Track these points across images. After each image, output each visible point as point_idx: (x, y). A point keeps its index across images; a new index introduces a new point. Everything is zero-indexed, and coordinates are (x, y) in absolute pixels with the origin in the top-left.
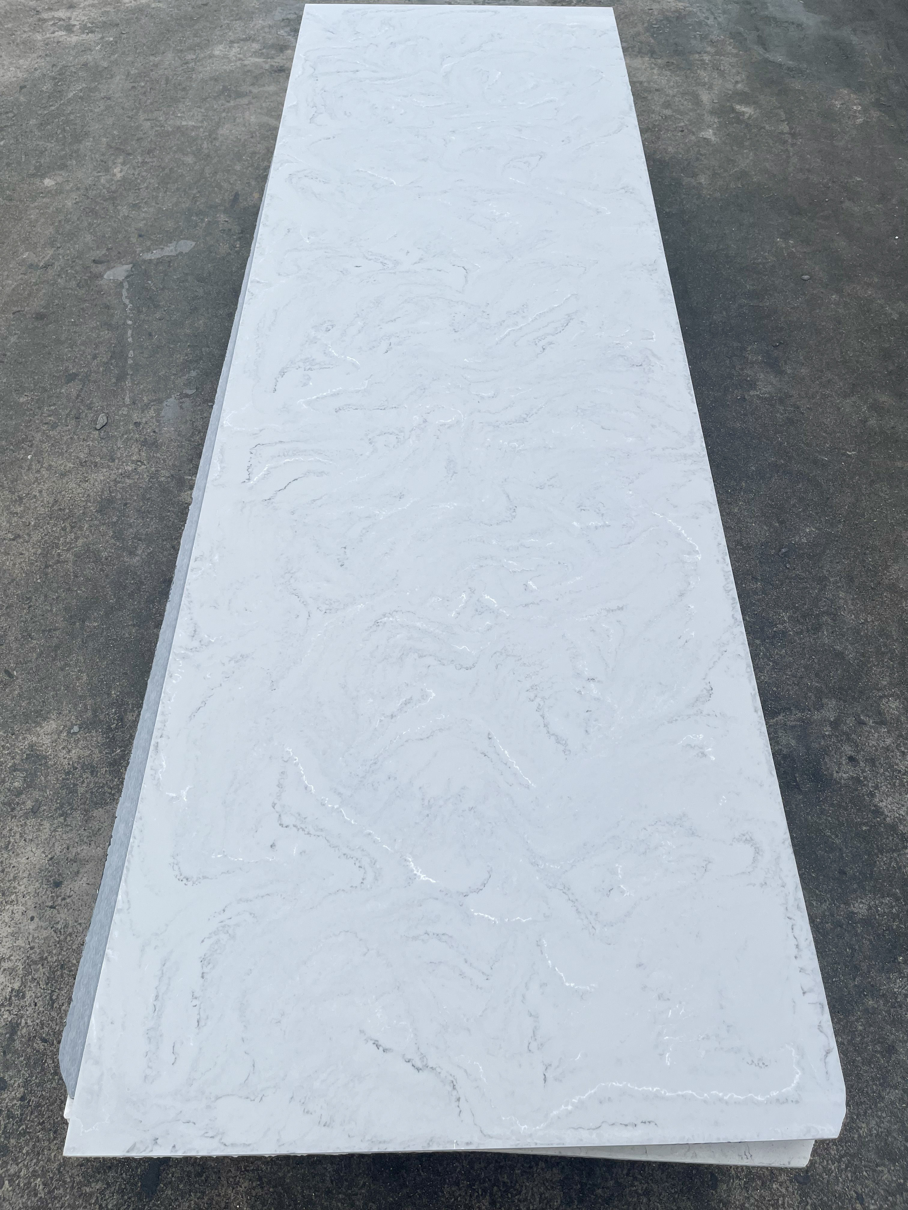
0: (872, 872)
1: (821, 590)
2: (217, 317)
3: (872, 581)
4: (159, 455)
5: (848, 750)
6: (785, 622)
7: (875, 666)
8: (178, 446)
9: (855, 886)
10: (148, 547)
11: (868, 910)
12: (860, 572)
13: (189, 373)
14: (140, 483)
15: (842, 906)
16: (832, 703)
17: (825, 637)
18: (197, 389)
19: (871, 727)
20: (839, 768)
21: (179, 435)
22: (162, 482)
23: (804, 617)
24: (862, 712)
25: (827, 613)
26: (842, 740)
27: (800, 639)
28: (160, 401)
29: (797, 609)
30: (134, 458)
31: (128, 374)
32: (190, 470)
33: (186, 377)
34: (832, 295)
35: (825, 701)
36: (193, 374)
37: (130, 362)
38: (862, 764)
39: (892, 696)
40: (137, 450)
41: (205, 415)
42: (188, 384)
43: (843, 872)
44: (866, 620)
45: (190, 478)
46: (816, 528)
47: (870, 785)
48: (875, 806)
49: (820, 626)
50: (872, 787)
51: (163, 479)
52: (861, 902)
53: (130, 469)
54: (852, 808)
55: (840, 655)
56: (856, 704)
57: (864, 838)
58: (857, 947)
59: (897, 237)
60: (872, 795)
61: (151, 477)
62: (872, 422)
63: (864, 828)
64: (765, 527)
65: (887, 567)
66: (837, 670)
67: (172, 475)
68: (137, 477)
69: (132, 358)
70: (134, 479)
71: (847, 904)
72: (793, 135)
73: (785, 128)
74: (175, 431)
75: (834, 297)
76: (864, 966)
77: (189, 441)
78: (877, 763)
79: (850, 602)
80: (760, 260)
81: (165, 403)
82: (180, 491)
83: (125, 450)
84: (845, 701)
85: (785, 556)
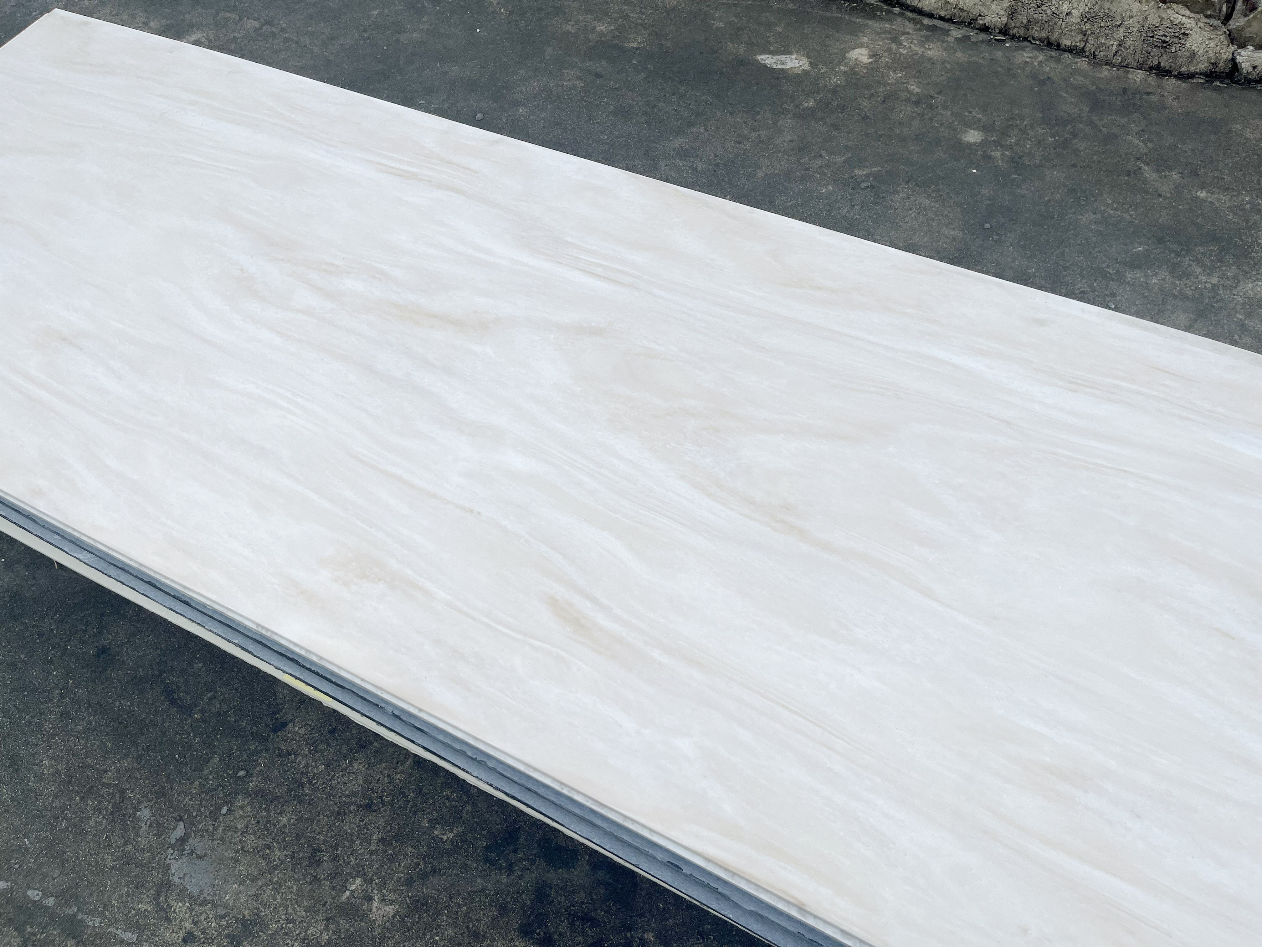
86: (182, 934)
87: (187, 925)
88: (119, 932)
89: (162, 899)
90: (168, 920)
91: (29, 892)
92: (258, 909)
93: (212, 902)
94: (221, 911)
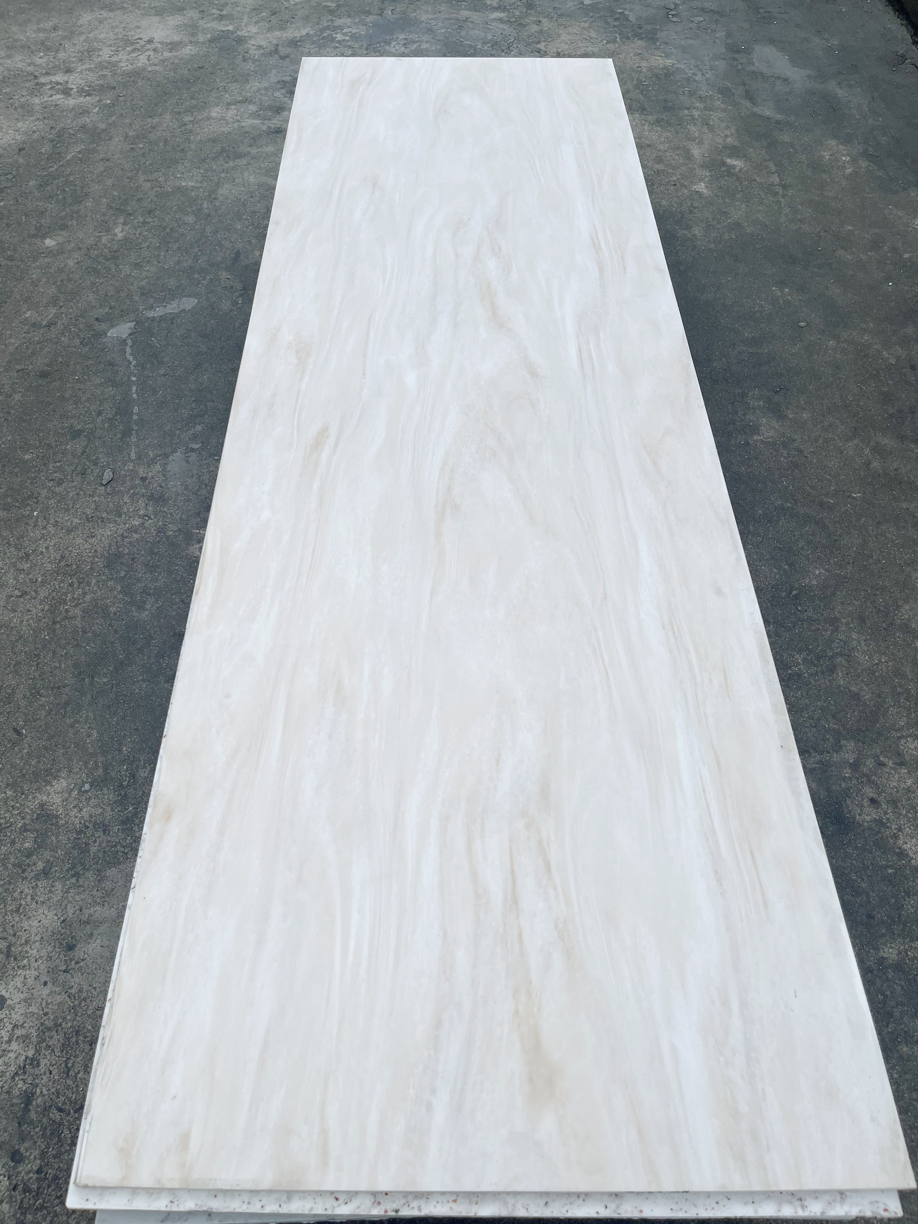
0: (900, 915)
1: (833, 632)
2: (220, 372)
3: (884, 622)
4: (165, 509)
5: (869, 792)
6: (799, 664)
7: (891, 706)
8: (185, 499)
9: (884, 931)
10: (157, 601)
11: (898, 955)
12: (872, 612)
13: (194, 427)
14: (148, 538)
15: (872, 951)
16: (851, 745)
17: (840, 678)
18: (203, 443)
19: (891, 768)
20: (861, 810)
21: (186, 489)
22: (169, 536)
23: (819, 658)
24: (882, 752)
25: (841, 654)
26: (862, 782)
27: (815, 680)
28: (166, 456)
29: (810, 651)
30: (141, 512)
31: (133, 430)
32: (197, 524)
33: (191, 432)
34: (829, 341)
35: (843, 742)
36: (199, 428)
37: (135, 417)
38: (884, 806)
39: (909, 736)
40: (143, 505)
41: (211, 468)
42: (194, 437)
43: (870, 917)
44: (880, 661)
45: (198, 531)
46: (826, 570)
47: (893, 827)
48: (899, 848)
49: (835, 667)
50: (895, 829)
51: (170, 533)
52: (891, 947)
53: (137, 523)
54: (876, 851)
55: (856, 697)
56: (875, 745)
57: (890, 881)
58: (888, 993)
59: (890, 284)
60: (896, 837)
61: (159, 532)
62: (875, 464)
63: (890, 871)
64: (775, 570)
65: (898, 607)
66: (854, 712)
67: (179, 529)
68: (145, 531)
69: (137, 414)
70: (141, 534)
71: (877, 949)
72: (784, 187)
73: (775, 179)
74: (182, 485)
75: (831, 342)
76: (897, 1012)
77: (196, 495)
78: (899, 804)
79: (863, 643)
80: (757, 309)
81: (171, 457)
82: (188, 544)
83: (132, 505)
84: (864, 743)
85: (796, 598)
86: (144, 475)
87: (150, 474)
88: (133, 451)
89: (158, 458)
90: (149, 467)
91: (136, 408)
92: (172, 498)
93: (167, 478)
94: (163, 485)
